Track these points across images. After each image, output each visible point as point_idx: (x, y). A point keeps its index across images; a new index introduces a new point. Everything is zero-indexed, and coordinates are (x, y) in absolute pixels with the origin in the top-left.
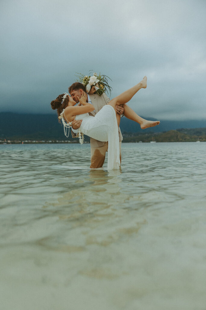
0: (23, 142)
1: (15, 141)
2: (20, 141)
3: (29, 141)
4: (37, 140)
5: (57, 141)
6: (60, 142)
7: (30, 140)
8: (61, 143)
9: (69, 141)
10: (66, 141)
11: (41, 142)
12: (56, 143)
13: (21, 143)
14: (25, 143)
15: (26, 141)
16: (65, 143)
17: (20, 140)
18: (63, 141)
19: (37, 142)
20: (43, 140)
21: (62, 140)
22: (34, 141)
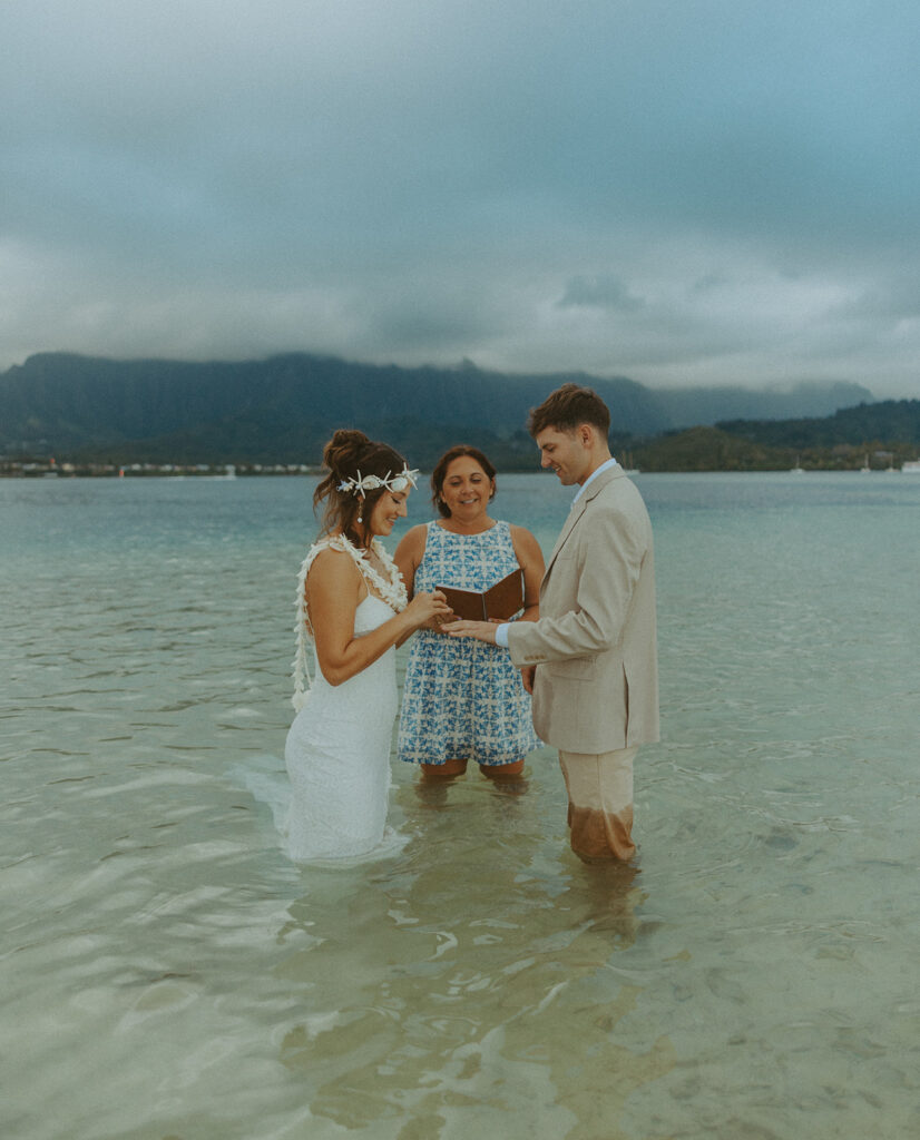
0: (123, 469)
1: (93, 467)
2: (111, 468)
3: (148, 467)
4: (178, 464)
5: (258, 468)
6: (270, 469)
7: (151, 462)
8: (273, 474)
9: (304, 468)
10: (292, 468)
11: (194, 469)
12: (251, 473)
13: (115, 474)
14: (130, 474)
15: (136, 467)
16: (288, 473)
17: (110, 463)
18: (279, 468)
19: (177, 468)
20: (203, 463)
21: (273, 465)
22: (168, 468)
